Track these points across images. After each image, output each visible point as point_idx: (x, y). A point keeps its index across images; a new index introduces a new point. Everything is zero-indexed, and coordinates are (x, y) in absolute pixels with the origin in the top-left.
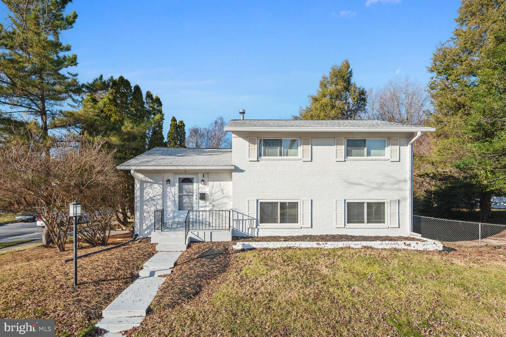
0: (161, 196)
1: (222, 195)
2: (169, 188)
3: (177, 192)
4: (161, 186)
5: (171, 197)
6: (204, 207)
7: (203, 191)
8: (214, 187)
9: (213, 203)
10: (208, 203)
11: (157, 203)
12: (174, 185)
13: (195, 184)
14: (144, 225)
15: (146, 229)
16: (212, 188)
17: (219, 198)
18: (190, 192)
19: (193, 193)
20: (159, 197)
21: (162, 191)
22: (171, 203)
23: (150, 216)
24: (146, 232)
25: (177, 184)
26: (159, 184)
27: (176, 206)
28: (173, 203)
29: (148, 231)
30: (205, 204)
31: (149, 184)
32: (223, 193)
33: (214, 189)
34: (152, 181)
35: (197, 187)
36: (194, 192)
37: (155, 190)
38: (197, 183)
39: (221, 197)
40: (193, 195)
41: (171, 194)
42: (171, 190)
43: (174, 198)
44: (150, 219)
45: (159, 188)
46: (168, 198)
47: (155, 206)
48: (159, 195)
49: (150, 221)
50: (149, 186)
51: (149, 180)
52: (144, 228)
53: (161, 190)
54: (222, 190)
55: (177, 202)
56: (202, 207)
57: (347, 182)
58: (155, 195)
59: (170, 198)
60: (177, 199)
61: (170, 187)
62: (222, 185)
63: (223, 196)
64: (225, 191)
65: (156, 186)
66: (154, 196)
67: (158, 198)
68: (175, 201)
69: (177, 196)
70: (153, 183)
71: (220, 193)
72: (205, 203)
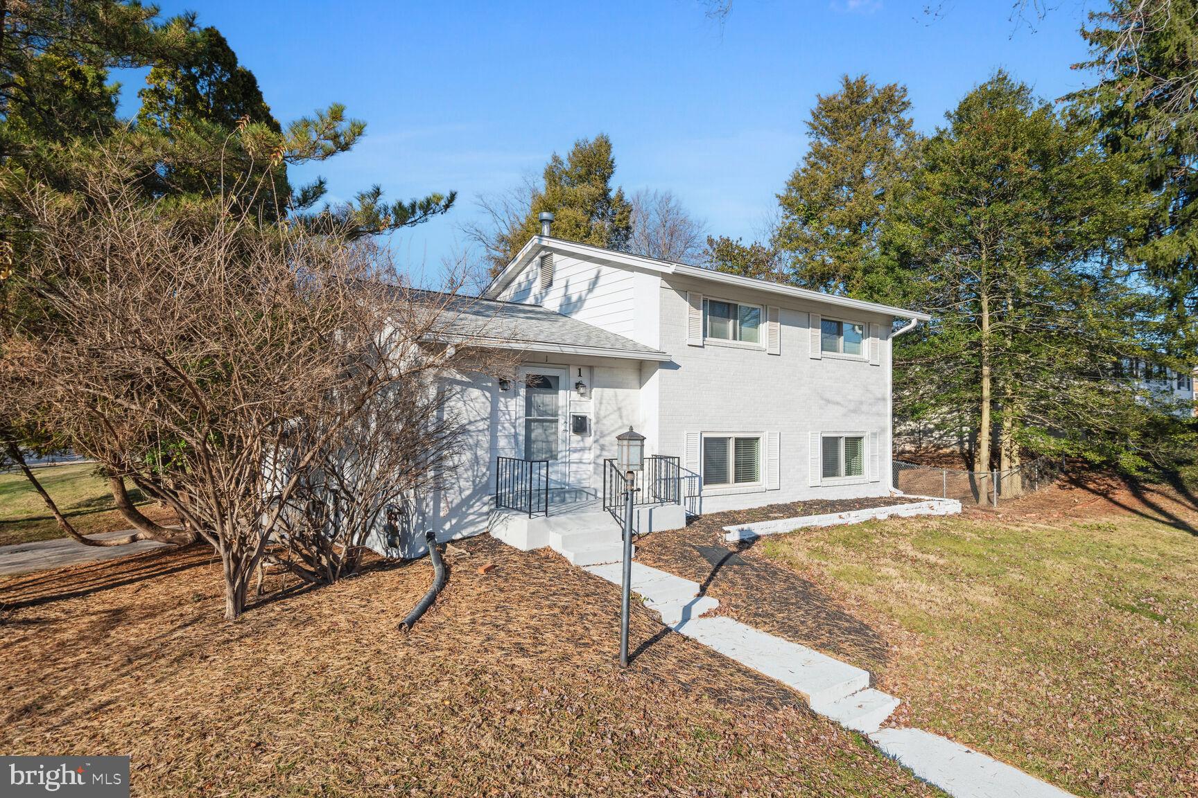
0: (488, 423)
1: (620, 421)
2: (502, 399)
3: (522, 413)
4: (488, 394)
5: (507, 425)
6: (580, 451)
7: (580, 411)
8: (604, 401)
9: (602, 441)
10: (589, 440)
11: (478, 441)
12: (516, 394)
13: (561, 392)
14: (443, 505)
15: (448, 518)
16: (601, 403)
17: (612, 429)
18: (545, 413)
19: (557, 415)
20: (482, 425)
21: (489, 409)
22: (506, 440)
23: (458, 478)
24: (447, 526)
25: (523, 392)
26: (482, 389)
27: (520, 450)
28: (513, 441)
29: (454, 521)
30: (581, 444)
31: (458, 388)
32: (621, 417)
33: (603, 407)
34: (465, 379)
35: (566, 401)
36: (560, 412)
37: (472, 405)
38: (566, 389)
39: (616, 426)
40: (557, 421)
41: (507, 417)
42: (507, 407)
43: (515, 427)
44: (460, 487)
45: (484, 400)
46: (500, 427)
47: (471, 449)
48: (483, 419)
49: (457, 493)
50: (458, 393)
51: (458, 377)
52: (442, 514)
53: (488, 404)
54: (619, 409)
55: (522, 438)
56: (575, 451)
57: (822, 398)
58: (472, 420)
59: (504, 428)
60: (522, 431)
61: (505, 398)
62: (620, 398)
63: (620, 424)
64: (625, 413)
65: (475, 393)
66: (470, 423)
67: (481, 428)
68: (516, 436)
69: (522, 421)
70: (468, 385)
71: (615, 416)
72: (582, 440)
